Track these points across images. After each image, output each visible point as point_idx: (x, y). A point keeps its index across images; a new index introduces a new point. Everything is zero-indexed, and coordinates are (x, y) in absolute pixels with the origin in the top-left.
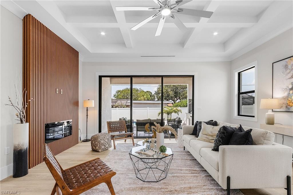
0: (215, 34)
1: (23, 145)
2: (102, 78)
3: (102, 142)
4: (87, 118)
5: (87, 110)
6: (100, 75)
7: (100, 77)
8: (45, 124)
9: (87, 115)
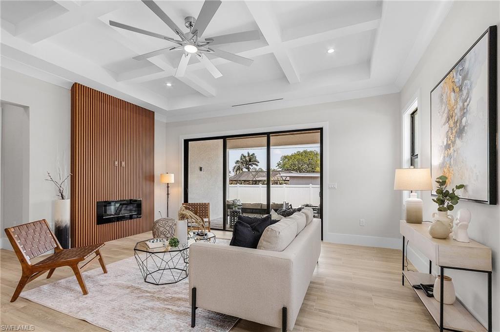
0: (331, 51)
1: (61, 222)
2: (189, 142)
3: (161, 229)
4: (168, 197)
5: (168, 187)
6: (185, 139)
7: (186, 142)
8: (97, 202)
9: (168, 194)
